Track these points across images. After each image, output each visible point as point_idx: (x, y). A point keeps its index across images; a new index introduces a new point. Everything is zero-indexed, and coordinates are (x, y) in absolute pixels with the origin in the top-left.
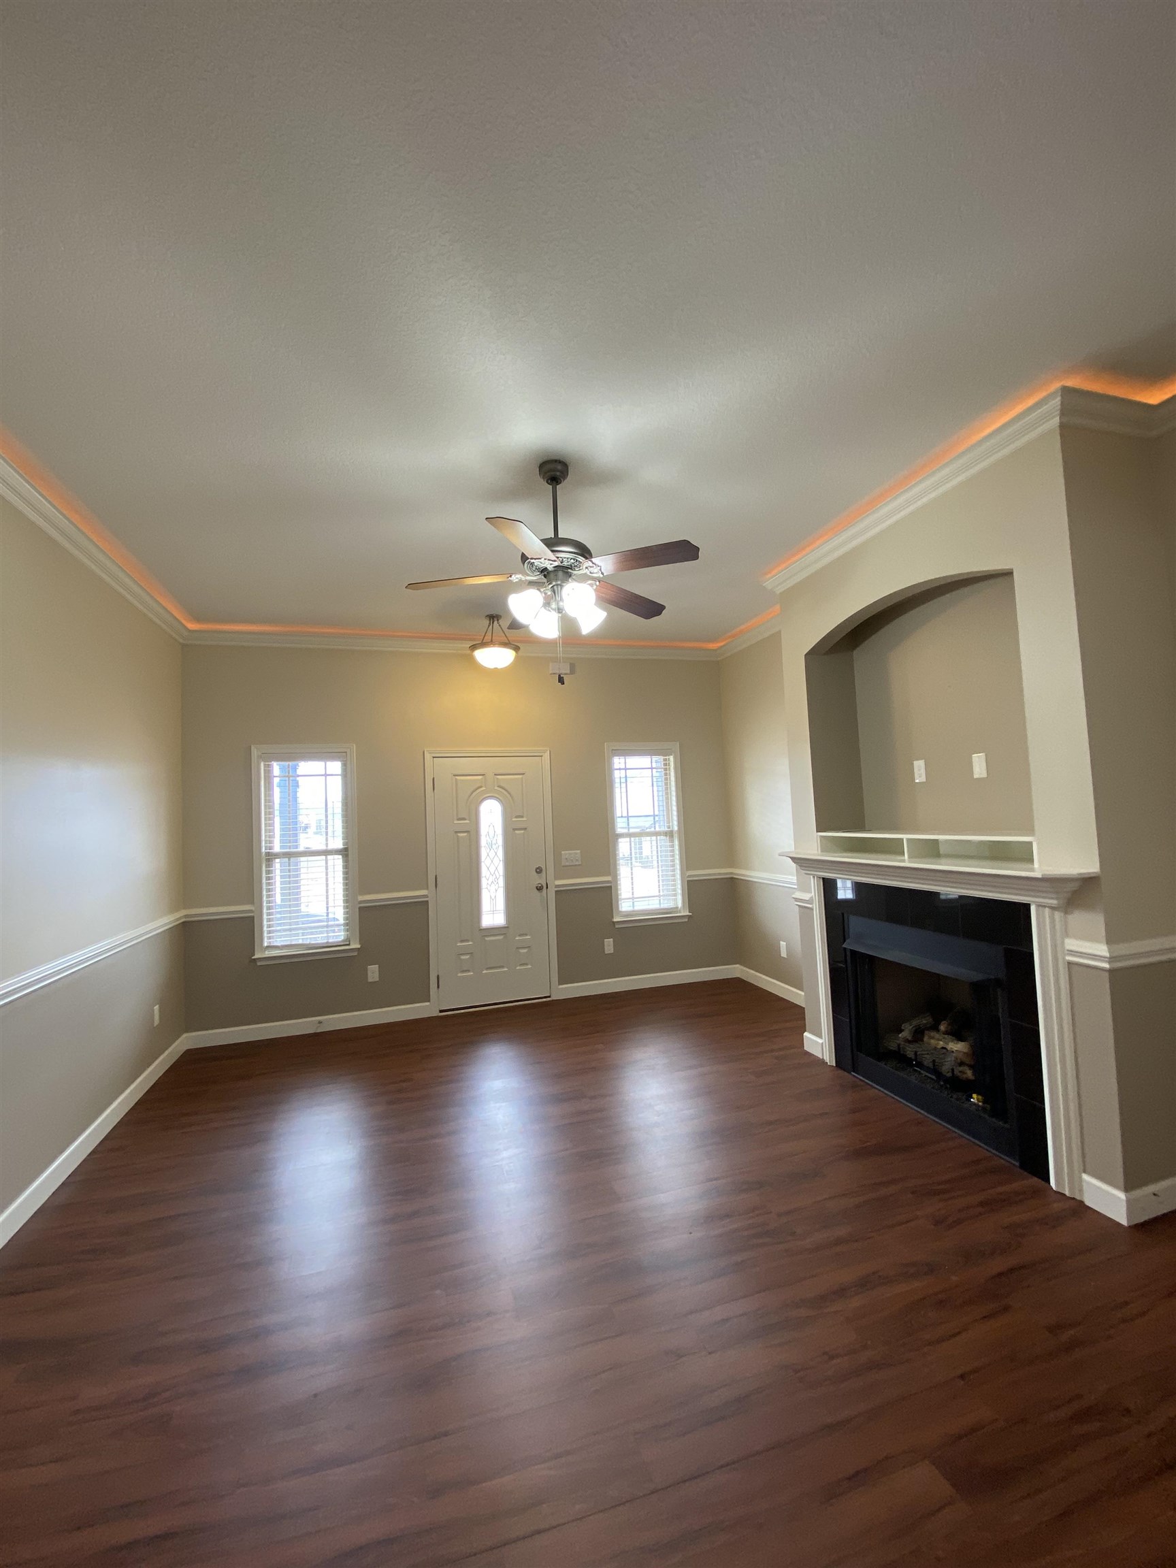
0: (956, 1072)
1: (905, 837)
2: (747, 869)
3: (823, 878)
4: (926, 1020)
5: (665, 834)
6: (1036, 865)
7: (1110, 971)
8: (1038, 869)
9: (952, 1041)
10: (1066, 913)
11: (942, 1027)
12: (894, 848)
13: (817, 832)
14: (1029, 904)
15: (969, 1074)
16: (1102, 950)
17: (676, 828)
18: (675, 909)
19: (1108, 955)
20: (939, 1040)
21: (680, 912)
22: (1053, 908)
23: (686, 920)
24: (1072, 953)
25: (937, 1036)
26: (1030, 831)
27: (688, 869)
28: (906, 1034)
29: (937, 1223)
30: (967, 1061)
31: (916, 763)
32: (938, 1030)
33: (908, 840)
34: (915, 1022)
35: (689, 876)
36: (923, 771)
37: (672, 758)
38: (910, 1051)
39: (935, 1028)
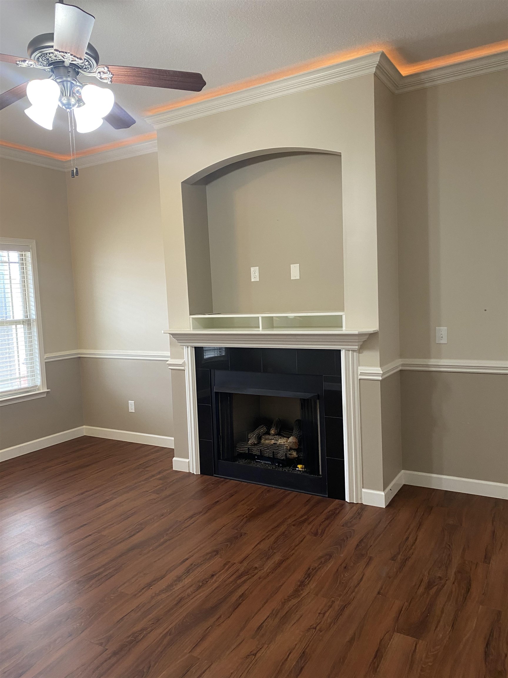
0: (288, 455)
1: (260, 316)
2: (95, 348)
3: (195, 347)
4: (262, 429)
5: (23, 322)
6: (344, 328)
7: (381, 381)
8: (344, 330)
9: (280, 438)
10: (359, 353)
11: (272, 432)
12: (252, 323)
13: (190, 315)
14: (340, 350)
15: (295, 454)
16: (379, 370)
17: (34, 317)
18: (35, 387)
19: (382, 372)
20: (271, 439)
21: (39, 389)
22: (353, 351)
23: (45, 396)
24: (362, 374)
25: (271, 437)
26: (343, 310)
27: (45, 353)
28: (252, 440)
29: (316, 534)
30: (295, 447)
31: (252, 269)
32: (269, 434)
33: (262, 317)
34: (257, 432)
35: (47, 358)
36: (257, 274)
37: (29, 254)
38: (256, 451)
39: (268, 433)
